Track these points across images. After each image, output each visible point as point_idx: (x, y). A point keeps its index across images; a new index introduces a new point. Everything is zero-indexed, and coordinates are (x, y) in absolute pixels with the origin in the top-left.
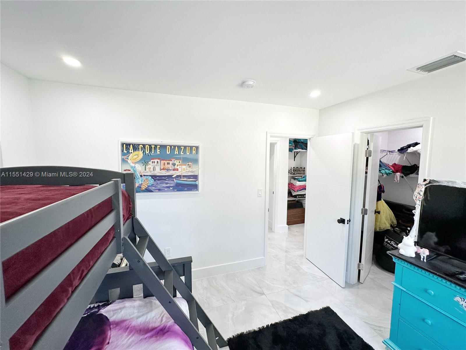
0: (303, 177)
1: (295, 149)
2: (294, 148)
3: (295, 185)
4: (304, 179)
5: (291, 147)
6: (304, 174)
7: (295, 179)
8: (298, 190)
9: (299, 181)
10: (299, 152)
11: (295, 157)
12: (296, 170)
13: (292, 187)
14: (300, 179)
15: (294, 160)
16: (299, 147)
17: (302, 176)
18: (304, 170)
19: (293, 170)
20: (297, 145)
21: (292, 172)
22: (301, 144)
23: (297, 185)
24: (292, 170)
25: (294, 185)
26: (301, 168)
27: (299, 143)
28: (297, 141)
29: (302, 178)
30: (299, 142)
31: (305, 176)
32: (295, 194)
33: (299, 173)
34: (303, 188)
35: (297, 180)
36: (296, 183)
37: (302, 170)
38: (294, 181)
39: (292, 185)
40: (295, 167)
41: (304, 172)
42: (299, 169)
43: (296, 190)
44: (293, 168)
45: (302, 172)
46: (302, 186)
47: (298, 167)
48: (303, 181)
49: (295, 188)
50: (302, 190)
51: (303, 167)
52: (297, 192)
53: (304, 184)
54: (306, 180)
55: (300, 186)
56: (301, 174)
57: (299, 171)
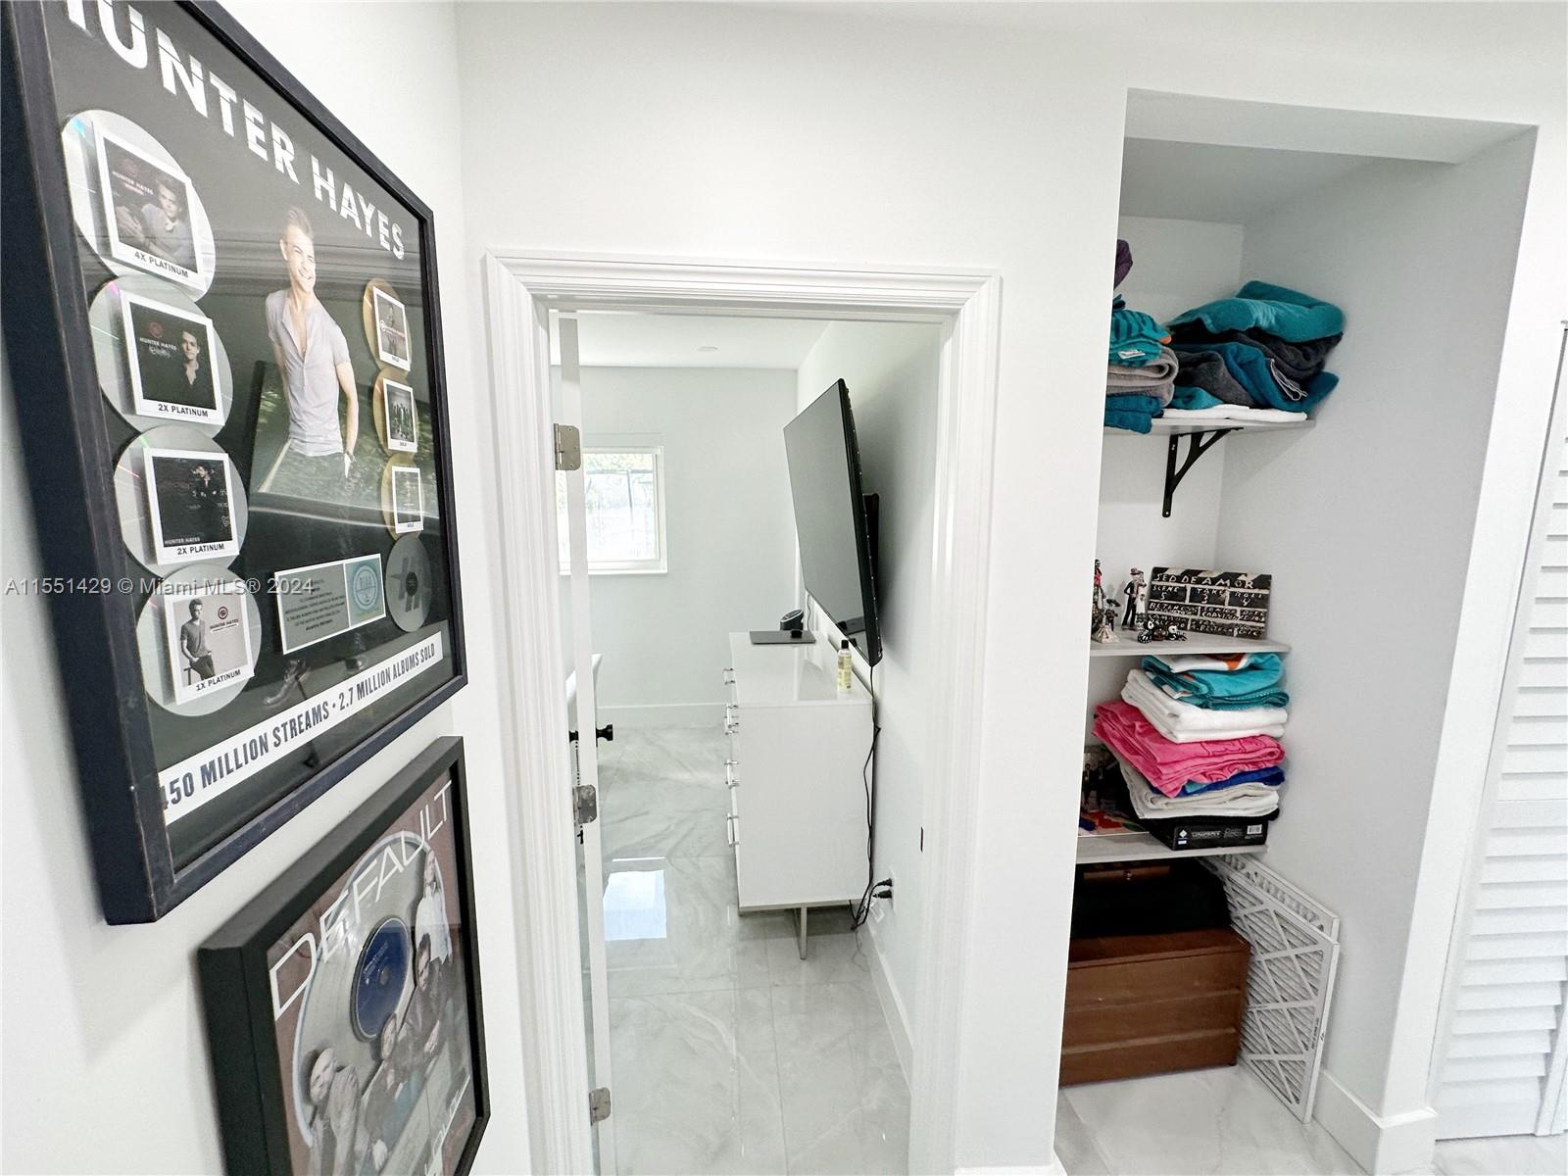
0: (1252, 667)
1: (1184, 401)
2: (1167, 389)
3: (1163, 730)
4: (1256, 682)
5: (1141, 380)
6: (1256, 635)
7: (1161, 675)
8: (1190, 782)
9: (1207, 702)
10: (1221, 432)
11: (1172, 481)
12: (1177, 595)
13: (1133, 751)
14: (1221, 688)
15: (1167, 511)
16: (1229, 388)
17: (1238, 657)
18: (1264, 601)
19: (1154, 593)
20: (1209, 359)
21: (1141, 608)
22: (1252, 352)
23: (1181, 737)
24: (1143, 591)
25: (1150, 730)
26: (1232, 578)
27: (1232, 346)
28: (1208, 322)
29: (1241, 671)
30: (1230, 335)
31: (1277, 659)
32: (1165, 807)
33: (1209, 622)
34: (1251, 768)
35: (1184, 692)
36: (1171, 721)
37: (1236, 600)
38: (1158, 699)
39: (1134, 726)
40: (1166, 569)
41: (1261, 617)
42: (1213, 584)
43: (1171, 787)
44: (1154, 577)
45: (1238, 614)
46: (1231, 748)
47: (1196, 573)
48: (1256, 698)
49: (1160, 767)
50: (1233, 781)
51: (1246, 575)
52: (1178, 796)
53: (1263, 727)
54: (1286, 691)
55: (1207, 742)
56: (1224, 631)
57: (1204, 604)
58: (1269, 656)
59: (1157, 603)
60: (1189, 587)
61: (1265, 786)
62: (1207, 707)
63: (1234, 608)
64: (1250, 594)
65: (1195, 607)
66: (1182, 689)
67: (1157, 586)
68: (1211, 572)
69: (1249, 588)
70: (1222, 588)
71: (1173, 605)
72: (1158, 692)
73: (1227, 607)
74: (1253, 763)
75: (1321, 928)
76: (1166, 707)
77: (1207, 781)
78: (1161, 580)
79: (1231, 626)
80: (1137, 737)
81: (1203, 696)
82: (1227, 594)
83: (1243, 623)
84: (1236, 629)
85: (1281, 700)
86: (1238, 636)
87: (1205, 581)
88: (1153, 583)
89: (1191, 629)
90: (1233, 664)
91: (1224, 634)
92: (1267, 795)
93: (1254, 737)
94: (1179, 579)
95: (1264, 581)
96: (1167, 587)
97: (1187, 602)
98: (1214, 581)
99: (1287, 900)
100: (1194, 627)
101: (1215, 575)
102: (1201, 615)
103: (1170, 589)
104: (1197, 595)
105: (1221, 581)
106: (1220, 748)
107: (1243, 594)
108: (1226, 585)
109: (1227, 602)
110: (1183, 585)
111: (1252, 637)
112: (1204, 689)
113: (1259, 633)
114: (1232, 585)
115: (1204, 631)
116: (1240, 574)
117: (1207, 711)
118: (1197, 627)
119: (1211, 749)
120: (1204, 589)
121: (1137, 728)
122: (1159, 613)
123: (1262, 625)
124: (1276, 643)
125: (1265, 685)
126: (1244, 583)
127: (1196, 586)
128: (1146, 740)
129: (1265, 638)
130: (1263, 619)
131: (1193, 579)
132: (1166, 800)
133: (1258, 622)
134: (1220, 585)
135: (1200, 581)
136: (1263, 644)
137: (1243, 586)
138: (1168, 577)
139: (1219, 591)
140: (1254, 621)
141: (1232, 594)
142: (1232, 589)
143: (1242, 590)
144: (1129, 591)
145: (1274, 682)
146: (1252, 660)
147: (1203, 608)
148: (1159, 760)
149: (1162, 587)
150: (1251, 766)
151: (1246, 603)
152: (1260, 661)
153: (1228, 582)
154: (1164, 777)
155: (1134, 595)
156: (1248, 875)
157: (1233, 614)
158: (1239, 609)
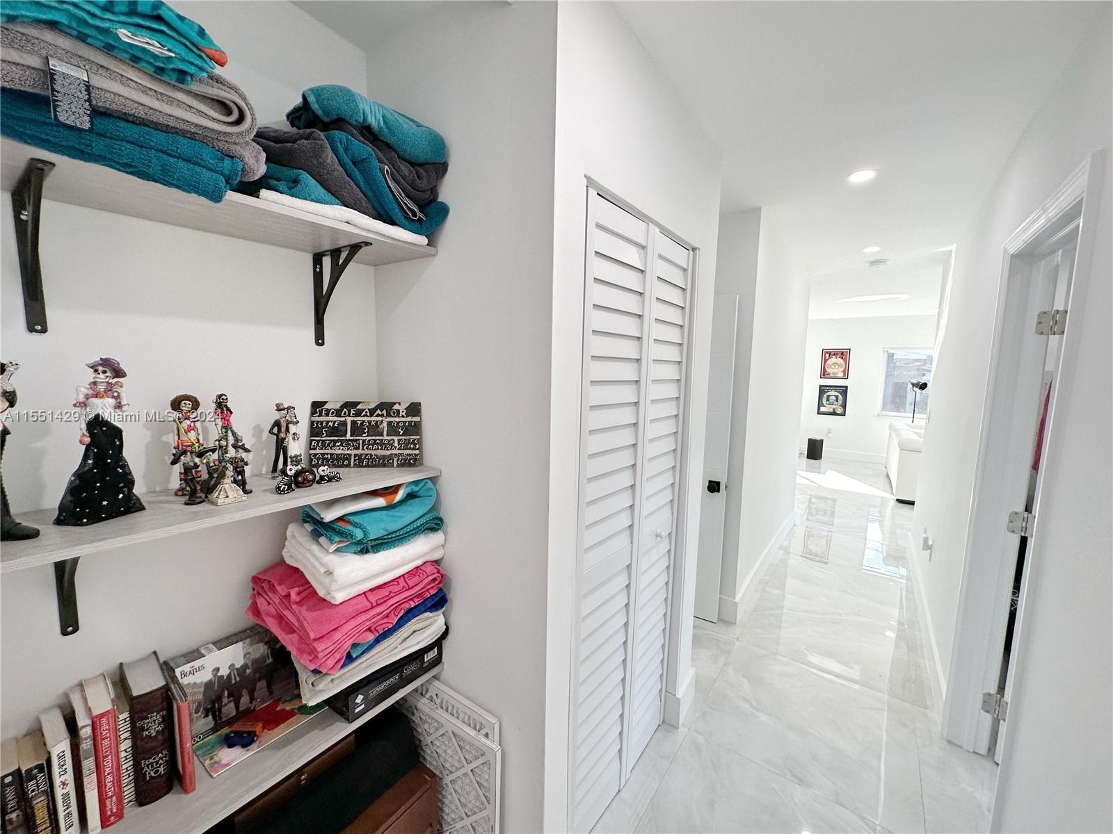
0: (411, 496)
1: (285, 183)
3: (321, 593)
4: (413, 512)
6: (412, 462)
7: (319, 528)
8: (355, 645)
9: (366, 547)
10: (355, 247)
11: (321, 304)
12: (337, 431)
13: (290, 630)
14: (378, 528)
15: (320, 339)
17: (396, 489)
18: (415, 429)
19: (315, 430)
22: (362, 149)
23: (339, 597)
24: (299, 429)
25: (309, 595)
26: (386, 407)
27: (338, 134)
29: (402, 502)
30: (339, 123)
31: (430, 484)
32: (331, 685)
33: (371, 455)
34: (417, 601)
35: (340, 542)
36: (327, 580)
37: (393, 430)
38: (314, 556)
39: (288, 596)
40: (325, 403)
41: (415, 445)
42: (371, 415)
43: (331, 662)
44: (313, 413)
45: (396, 444)
46: (396, 589)
47: (355, 404)
48: (414, 529)
49: (315, 644)
50: (401, 623)
51: (399, 404)
52: (343, 667)
53: (425, 554)
54: (441, 515)
55: (372, 590)
56: (384, 463)
57: (365, 437)
58: (424, 483)
59: (318, 441)
60: (349, 420)
61: (431, 615)
62: (367, 552)
63: (392, 438)
64: (405, 422)
65: (356, 440)
66: (337, 539)
67: (318, 422)
68: (369, 403)
69: (403, 416)
70: (380, 419)
71: (335, 442)
72: (315, 548)
73: (386, 437)
74: (418, 596)
75: (487, 735)
76: (322, 564)
77: (371, 637)
78: (320, 415)
79: (391, 457)
80: (294, 607)
81: (360, 542)
82: (385, 424)
83: (401, 452)
84: (395, 460)
85: (436, 524)
86: (398, 466)
87: (364, 413)
88: (313, 419)
89: (355, 465)
90: (390, 497)
91: (384, 465)
92: (435, 621)
93: (417, 568)
94: (338, 413)
95: (414, 409)
96: (328, 422)
97: (348, 437)
98: (372, 412)
99: (461, 716)
100: (357, 462)
101: (372, 406)
102: (363, 449)
103: (331, 424)
104: (358, 428)
105: (379, 412)
106: (385, 592)
107: (398, 423)
108: (382, 415)
109: (385, 433)
110: (343, 419)
111: (410, 465)
112: (359, 534)
113: (415, 460)
114: (389, 415)
115: (368, 466)
116: (395, 403)
117: (367, 557)
118: (361, 462)
119: (373, 598)
120: (364, 421)
121: (294, 596)
122: (322, 452)
123: (417, 452)
124: (430, 468)
125: (421, 514)
126: (398, 411)
127: (356, 419)
128: (303, 610)
129: (421, 464)
130: (417, 446)
131: (352, 412)
132: (330, 678)
133: (414, 449)
134: (378, 415)
135: (358, 414)
136: (420, 471)
137: (398, 415)
138: (328, 411)
139: (377, 422)
140: (410, 449)
141: (389, 423)
142: (390, 419)
143: (397, 419)
144: (275, 430)
145: (428, 508)
146: (409, 490)
147: (364, 441)
148: (312, 636)
149: (322, 423)
150: (416, 600)
151: (402, 432)
152: (416, 489)
153: (384, 412)
154: (321, 655)
155: (282, 435)
156: (431, 699)
157: (390, 445)
158: (396, 438)
